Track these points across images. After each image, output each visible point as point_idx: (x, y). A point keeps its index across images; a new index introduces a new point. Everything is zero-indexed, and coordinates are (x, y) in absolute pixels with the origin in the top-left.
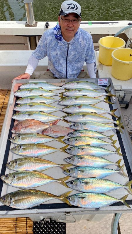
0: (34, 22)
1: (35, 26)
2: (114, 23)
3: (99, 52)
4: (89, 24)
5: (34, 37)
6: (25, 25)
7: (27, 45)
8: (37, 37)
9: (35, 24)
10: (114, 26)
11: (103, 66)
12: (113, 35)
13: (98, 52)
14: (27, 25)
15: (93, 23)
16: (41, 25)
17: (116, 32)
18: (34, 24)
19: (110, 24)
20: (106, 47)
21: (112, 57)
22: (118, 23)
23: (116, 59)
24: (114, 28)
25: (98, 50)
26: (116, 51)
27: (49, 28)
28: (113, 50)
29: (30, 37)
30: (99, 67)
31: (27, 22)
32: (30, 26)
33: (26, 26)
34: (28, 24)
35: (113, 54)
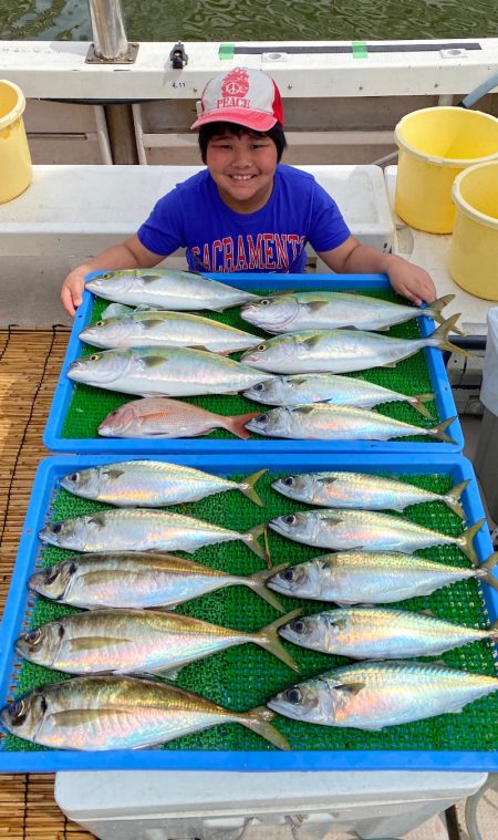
0: (124, 44)
1: (129, 61)
2: (463, 50)
3: (395, 173)
4: (357, 54)
5: (124, 106)
6: (84, 58)
7: (94, 139)
8: (136, 109)
9: (129, 52)
10: (463, 62)
11: (414, 233)
12: (458, 101)
13: (392, 170)
14: (96, 58)
15: (371, 49)
16: (153, 55)
17: (468, 88)
18: (121, 55)
19: (445, 52)
20: (428, 156)
21: (454, 203)
22: (477, 47)
23: (469, 212)
24: (459, 68)
25: (394, 161)
26: (471, 173)
27: (185, 69)
28: (459, 169)
29: (107, 105)
30: (396, 239)
31: (93, 45)
32: (107, 61)
33: (89, 61)
34: (98, 51)
35: (458, 187)
